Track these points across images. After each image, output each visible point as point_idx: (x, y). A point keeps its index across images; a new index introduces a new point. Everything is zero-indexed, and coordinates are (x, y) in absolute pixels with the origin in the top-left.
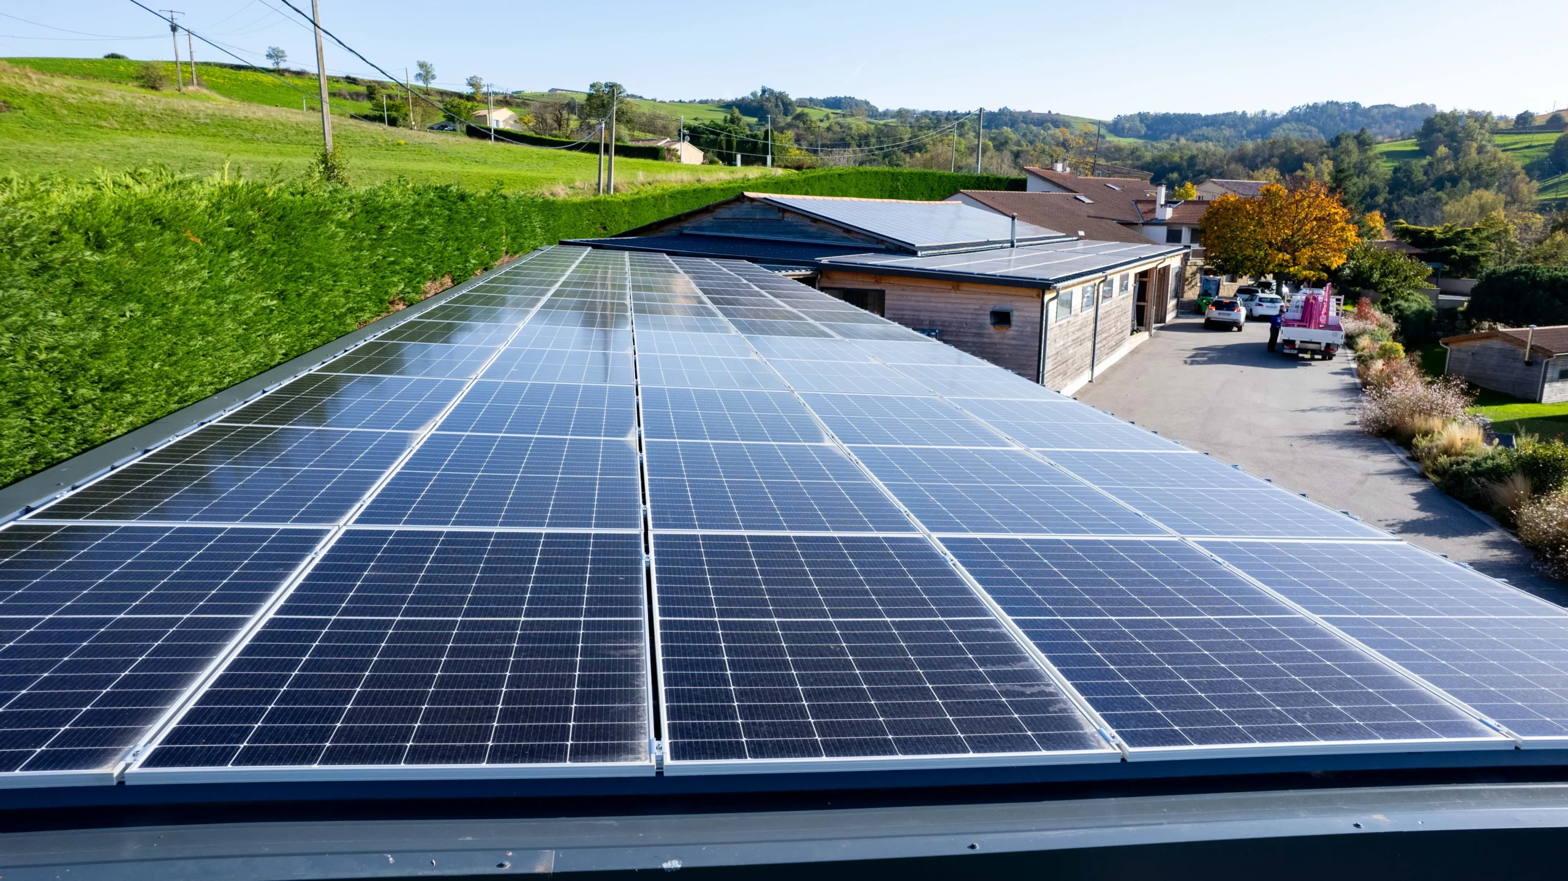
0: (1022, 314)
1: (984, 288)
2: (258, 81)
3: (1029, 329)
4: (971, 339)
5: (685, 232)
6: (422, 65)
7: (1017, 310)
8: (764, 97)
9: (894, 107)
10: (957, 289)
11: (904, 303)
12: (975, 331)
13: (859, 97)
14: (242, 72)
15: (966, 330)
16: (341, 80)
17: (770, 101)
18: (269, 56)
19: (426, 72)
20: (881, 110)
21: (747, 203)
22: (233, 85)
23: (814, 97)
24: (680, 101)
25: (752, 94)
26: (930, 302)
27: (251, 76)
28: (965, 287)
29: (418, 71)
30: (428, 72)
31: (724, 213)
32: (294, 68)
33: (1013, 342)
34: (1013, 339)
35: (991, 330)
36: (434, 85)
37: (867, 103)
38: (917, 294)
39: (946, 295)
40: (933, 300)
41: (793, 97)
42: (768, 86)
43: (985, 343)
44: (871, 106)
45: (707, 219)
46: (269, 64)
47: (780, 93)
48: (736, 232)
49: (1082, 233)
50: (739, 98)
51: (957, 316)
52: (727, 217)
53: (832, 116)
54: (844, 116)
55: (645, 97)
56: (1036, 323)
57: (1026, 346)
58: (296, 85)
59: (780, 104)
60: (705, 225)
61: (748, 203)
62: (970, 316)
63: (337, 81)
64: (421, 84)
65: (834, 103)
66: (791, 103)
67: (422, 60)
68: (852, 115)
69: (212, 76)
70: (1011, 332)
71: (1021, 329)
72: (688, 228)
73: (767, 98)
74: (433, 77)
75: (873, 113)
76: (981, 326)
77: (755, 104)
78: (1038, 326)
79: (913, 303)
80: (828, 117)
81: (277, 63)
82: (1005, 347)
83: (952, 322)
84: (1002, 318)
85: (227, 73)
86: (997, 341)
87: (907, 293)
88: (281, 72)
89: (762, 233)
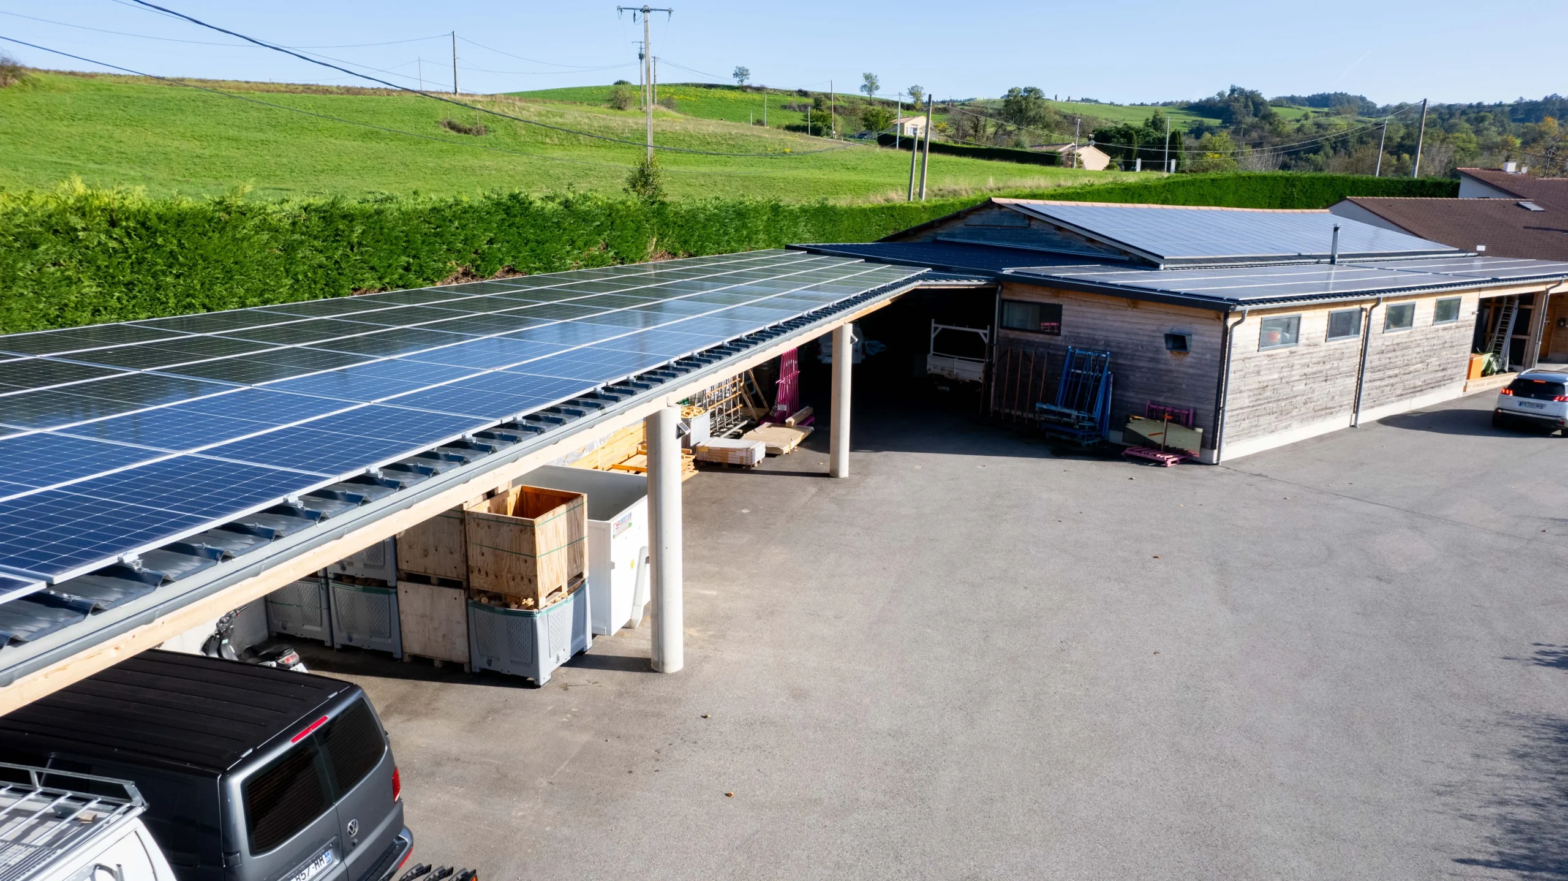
0: (1201, 338)
1: (1163, 307)
2: (723, 97)
3: (1208, 356)
4: (1146, 365)
5: (939, 238)
6: (868, 77)
7: (1196, 334)
8: (1232, 97)
9: (1395, 102)
10: (1134, 306)
11: (1081, 320)
12: (1151, 355)
13: (1353, 92)
14: (713, 90)
15: (1141, 354)
16: (795, 94)
17: (1238, 101)
18: (736, 75)
19: (870, 83)
20: (1379, 106)
21: (996, 211)
22: (702, 102)
23: (1297, 95)
24: (1142, 104)
25: (1219, 94)
26: (1106, 320)
27: (718, 93)
28: (1144, 305)
29: (864, 82)
30: (872, 84)
31: (975, 220)
32: (755, 85)
33: (1191, 371)
34: (1191, 367)
35: (1168, 355)
36: (878, 95)
37: (1362, 99)
38: (1093, 310)
39: (1123, 313)
40: (1109, 318)
41: (1268, 96)
42: (1238, 85)
43: (1161, 370)
44: (1368, 102)
45: (959, 225)
46: (735, 82)
47: (1252, 92)
48: (985, 239)
49: (1481, 248)
50: (1204, 98)
51: (1133, 337)
52: (977, 223)
53: (1312, 115)
54: (1327, 114)
55: (1101, 101)
56: (1215, 350)
57: (1205, 376)
58: (754, 100)
59: (1250, 103)
60: (957, 231)
61: (996, 209)
62: (1146, 338)
63: (790, 95)
64: (865, 94)
65: (1320, 101)
66: (1263, 103)
67: (868, 72)
68: (1338, 113)
69: (687, 95)
70: (1188, 359)
71: (1200, 356)
72: (942, 234)
73: (1236, 99)
74: (877, 88)
75: (1365, 107)
76: (1157, 351)
77: (1221, 105)
78: (1218, 354)
79: (1090, 321)
80: (1306, 117)
81: (742, 81)
82: (1182, 375)
83: (1128, 344)
84: (1178, 342)
85: (700, 92)
86: (1173, 368)
87: (1084, 309)
88: (743, 89)
89: (1008, 240)
